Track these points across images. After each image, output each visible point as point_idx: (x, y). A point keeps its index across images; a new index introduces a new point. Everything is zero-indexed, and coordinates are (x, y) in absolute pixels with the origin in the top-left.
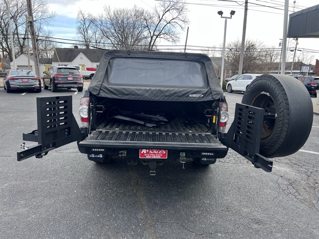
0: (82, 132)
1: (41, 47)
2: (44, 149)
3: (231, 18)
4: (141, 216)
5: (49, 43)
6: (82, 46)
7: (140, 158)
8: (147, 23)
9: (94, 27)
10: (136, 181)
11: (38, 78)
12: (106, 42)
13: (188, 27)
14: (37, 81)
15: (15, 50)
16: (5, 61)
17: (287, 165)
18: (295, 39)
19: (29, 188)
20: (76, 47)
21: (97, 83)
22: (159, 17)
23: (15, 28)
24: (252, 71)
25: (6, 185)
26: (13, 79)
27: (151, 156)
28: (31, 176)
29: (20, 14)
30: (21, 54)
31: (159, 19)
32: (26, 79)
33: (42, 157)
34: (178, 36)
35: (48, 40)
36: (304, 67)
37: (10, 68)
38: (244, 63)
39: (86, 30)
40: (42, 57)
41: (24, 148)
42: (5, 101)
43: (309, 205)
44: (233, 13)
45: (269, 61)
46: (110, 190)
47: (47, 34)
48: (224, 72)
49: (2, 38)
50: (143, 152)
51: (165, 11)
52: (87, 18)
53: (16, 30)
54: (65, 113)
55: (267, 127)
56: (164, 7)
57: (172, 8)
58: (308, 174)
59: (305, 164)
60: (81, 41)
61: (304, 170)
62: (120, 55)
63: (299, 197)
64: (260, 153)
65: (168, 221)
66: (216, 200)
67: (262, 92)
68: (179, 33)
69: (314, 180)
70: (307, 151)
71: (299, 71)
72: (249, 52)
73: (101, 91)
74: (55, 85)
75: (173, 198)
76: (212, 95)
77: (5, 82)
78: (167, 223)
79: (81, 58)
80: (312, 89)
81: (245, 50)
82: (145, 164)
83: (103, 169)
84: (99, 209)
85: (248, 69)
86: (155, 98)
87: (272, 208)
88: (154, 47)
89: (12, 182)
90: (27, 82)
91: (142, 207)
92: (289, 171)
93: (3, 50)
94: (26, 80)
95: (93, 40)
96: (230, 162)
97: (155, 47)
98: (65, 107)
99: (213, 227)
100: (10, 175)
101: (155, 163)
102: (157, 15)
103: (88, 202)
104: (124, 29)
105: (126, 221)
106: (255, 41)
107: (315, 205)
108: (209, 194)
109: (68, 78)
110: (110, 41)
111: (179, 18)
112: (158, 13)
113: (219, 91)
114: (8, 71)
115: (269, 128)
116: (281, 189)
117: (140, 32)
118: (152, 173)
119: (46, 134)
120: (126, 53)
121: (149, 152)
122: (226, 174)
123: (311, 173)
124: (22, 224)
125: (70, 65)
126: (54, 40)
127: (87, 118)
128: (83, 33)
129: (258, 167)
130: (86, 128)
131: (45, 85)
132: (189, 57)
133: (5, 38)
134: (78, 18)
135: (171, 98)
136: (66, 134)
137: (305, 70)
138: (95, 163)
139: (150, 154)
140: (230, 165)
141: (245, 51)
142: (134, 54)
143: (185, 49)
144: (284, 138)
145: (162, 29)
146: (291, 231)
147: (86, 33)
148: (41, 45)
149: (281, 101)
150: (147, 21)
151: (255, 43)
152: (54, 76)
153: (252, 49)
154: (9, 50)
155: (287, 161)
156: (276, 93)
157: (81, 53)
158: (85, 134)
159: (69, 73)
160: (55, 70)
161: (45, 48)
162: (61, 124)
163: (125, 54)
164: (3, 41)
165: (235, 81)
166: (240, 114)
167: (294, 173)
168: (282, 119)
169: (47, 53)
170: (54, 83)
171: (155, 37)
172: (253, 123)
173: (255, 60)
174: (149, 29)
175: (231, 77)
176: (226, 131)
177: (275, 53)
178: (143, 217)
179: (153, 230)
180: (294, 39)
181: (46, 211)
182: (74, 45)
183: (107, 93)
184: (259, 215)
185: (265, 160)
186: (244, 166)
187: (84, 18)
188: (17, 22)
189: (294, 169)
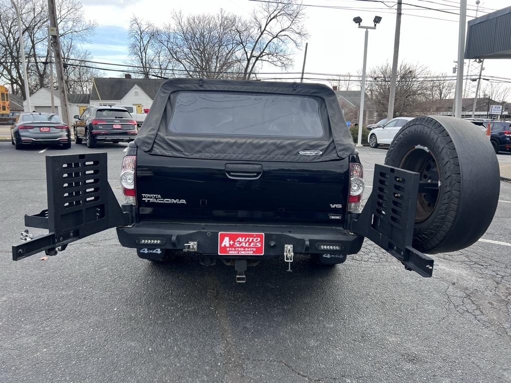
0: (124, 213)
1: (72, 76)
2: (59, 241)
3: (374, 28)
4: (220, 349)
5: (85, 71)
6: (138, 74)
7: (219, 254)
8: (242, 37)
9: (156, 45)
10: (215, 292)
11: (66, 125)
12: (175, 69)
13: (307, 44)
14: (64, 130)
15: (31, 81)
16: (15, 99)
17: (463, 266)
18: (478, 60)
19: (40, 304)
20: (128, 76)
21: (149, 132)
22: (261, 27)
23: (31, 47)
24: (410, 113)
25: (4, 298)
26: (25, 127)
27: (238, 250)
28: (45, 285)
29: (39, 25)
30: (41, 88)
31: (259, 30)
32: (46, 127)
33: (56, 253)
34: (290, 57)
35: (83, 65)
36: (494, 106)
37: (23, 111)
38: (398, 100)
39: (145, 49)
40: (74, 92)
41: (26, 239)
42: (11, 163)
43: (498, 331)
44: (377, 20)
45: (437, 96)
46: (172, 306)
47: (82, 55)
48: (364, 115)
49: (11, 63)
50: (225, 245)
51: (270, 19)
52: (146, 30)
53: (32, 50)
54: (96, 181)
55: (426, 203)
56: (268, 12)
57: (281, 13)
58: (497, 279)
59: (492, 263)
60: (136, 67)
61: (491, 272)
62: (187, 87)
63: (482, 317)
64: (414, 246)
65: (264, 358)
66: (345, 323)
67: (417, 145)
68: (292, 53)
69: (507, 290)
70: (497, 242)
71: (486, 113)
72: (406, 83)
73: (154, 145)
74: (93, 136)
75: (275, 319)
76: (337, 152)
77: (13, 133)
78: (263, 362)
79: (136, 93)
80: (506, 141)
81: (399, 79)
82: (228, 264)
83: (163, 272)
84: (152, 338)
85: (404, 110)
86: (244, 156)
87: (436, 335)
88: (252, 76)
89: (14, 295)
90: (49, 132)
91: (223, 334)
92: (466, 274)
93: (12, 81)
94: (46, 129)
95: (156, 65)
96: (370, 260)
97: (254, 75)
98: (96, 172)
99: (339, 369)
100: (11, 282)
101: (245, 262)
102: (257, 25)
103: (135, 326)
104: (204, 47)
105: (195, 359)
106: (415, 66)
107: (508, 330)
108: (333, 313)
109: (114, 126)
110: (182, 66)
111: (292, 30)
112: (259, 21)
113: (348, 144)
114: (18, 114)
115: (429, 205)
116: (452, 304)
117: (230, 52)
118: (239, 279)
119: (62, 216)
120: (197, 83)
121: (234, 244)
122: (363, 280)
123: (503, 277)
124: (26, 363)
125: (118, 105)
126: (94, 65)
127: (133, 190)
128: (140, 54)
129: (410, 269)
130: (132, 206)
131: (77, 136)
132: (298, 90)
133: (15, 63)
134: (131, 31)
135: (270, 156)
136: (97, 215)
137: (496, 110)
138: (150, 262)
139: (235, 248)
140: (370, 264)
141: (399, 82)
142: (211, 85)
143: (302, 78)
144: (452, 221)
145: (265, 46)
146: (466, 374)
147: (144, 54)
148: (72, 73)
149: (446, 159)
150: (240, 33)
151: (415, 69)
152: (90, 122)
153: (409, 78)
154: (21, 82)
155: (463, 258)
156: (439, 148)
157: (136, 86)
158: (130, 216)
159: (116, 117)
160: (92, 113)
161: (79, 78)
162: (88, 199)
163: (196, 85)
164: (13, 67)
165: (381, 128)
166: (382, 182)
167: (474, 278)
168: (449, 190)
169: (81, 86)
170: (91, 133)
171: (253, 60)
172: (402, 196)
173: (415, 95)
174: (244, 47)
175: (376, 123)
176: (360, 210)
177: (446, 84)
178: (224, 351)
179: (239, 373)
180: (476, 61)
181: (66, 341)
182: (125, 73)
183: (165, 149)
184: (415, 349)
185: (421, 258)
186: (392, 267)
187: (141, 30)
188: (34, 36)
189: (474, 271)
